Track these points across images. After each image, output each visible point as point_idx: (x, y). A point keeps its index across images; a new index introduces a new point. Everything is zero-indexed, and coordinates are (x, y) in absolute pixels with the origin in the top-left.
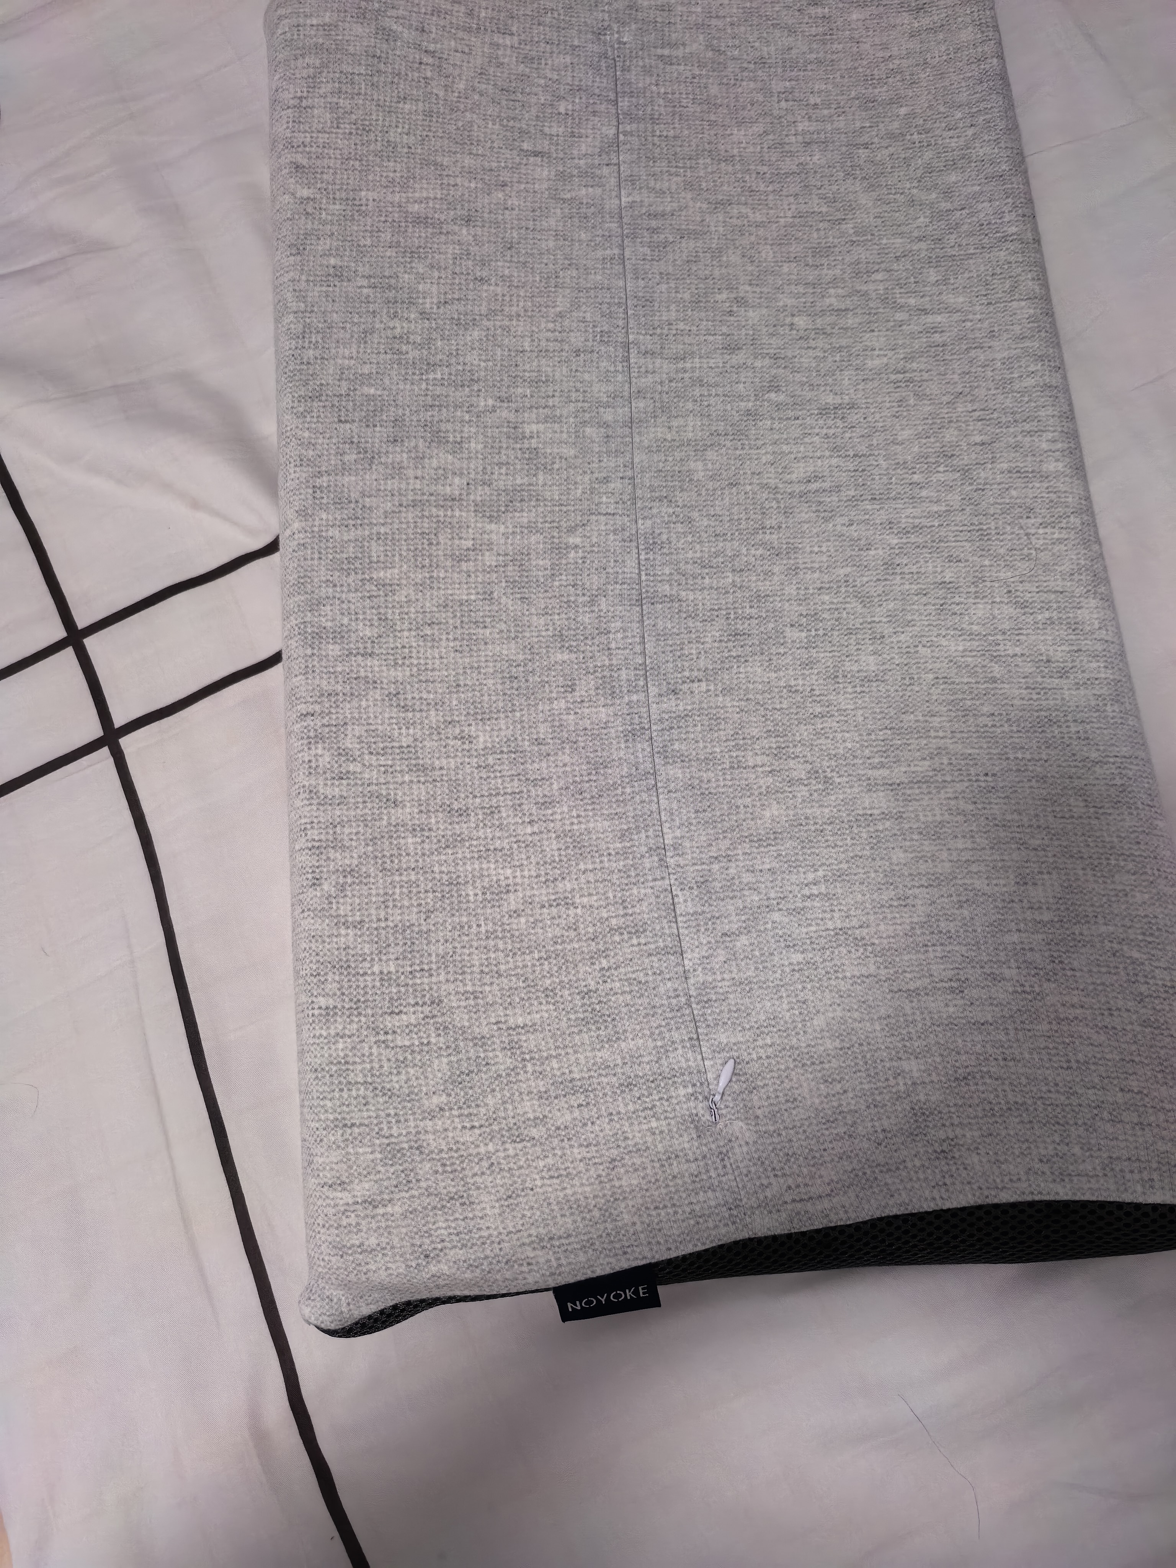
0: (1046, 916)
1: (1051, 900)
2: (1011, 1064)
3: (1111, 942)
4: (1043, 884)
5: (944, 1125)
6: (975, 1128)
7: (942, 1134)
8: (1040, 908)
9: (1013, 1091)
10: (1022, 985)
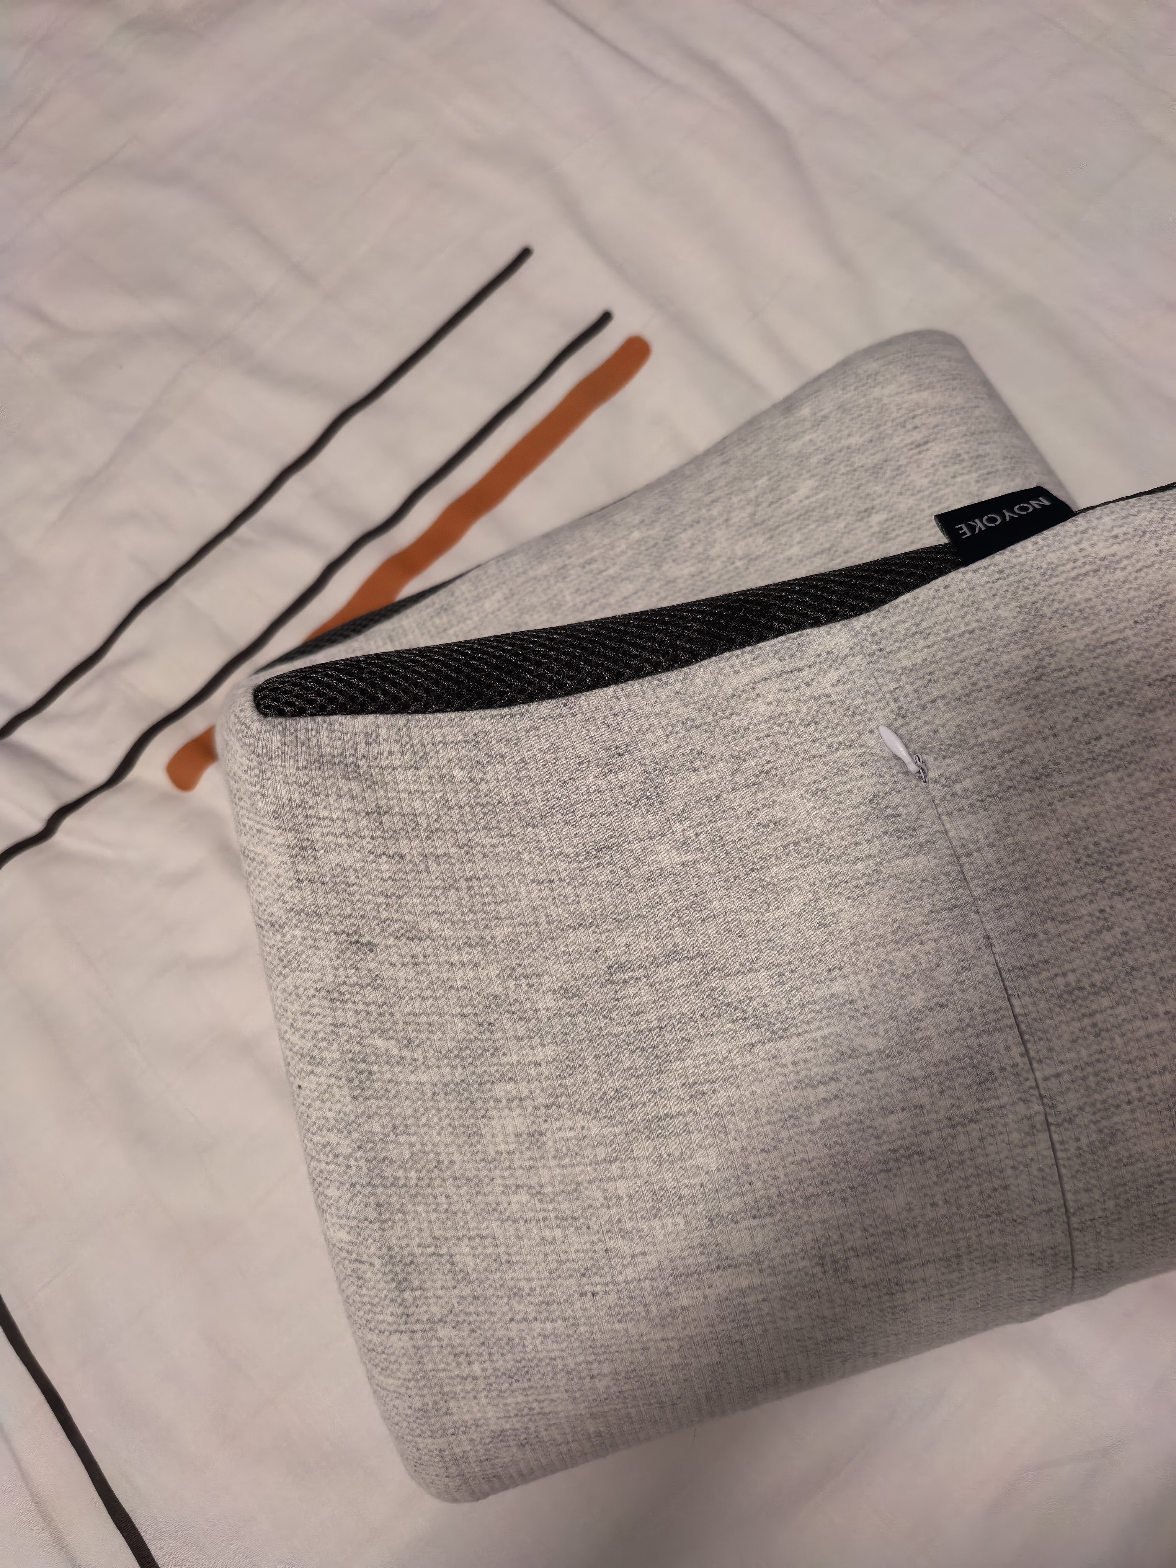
0: (500, 1090)
1: (494, 1113)
2: (543, 876)
3: (415, 1060)
4: (506, 1135)
5: (622, 788)
6: (583, 789)
7: (623, 776)
8: (509, 1101)
9: (538, 841)
10: (530, 986)
